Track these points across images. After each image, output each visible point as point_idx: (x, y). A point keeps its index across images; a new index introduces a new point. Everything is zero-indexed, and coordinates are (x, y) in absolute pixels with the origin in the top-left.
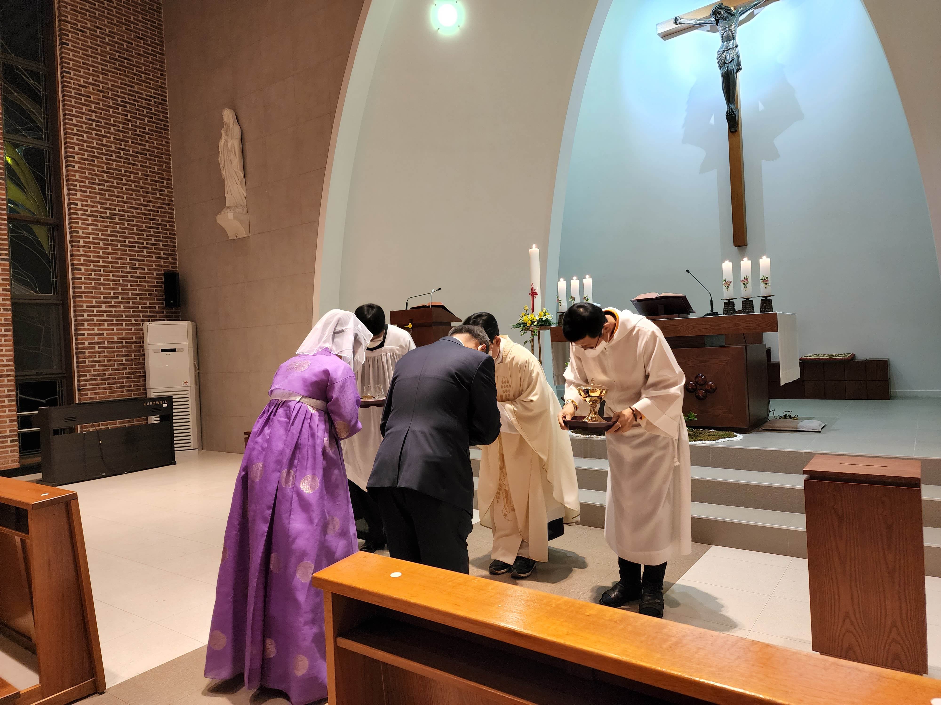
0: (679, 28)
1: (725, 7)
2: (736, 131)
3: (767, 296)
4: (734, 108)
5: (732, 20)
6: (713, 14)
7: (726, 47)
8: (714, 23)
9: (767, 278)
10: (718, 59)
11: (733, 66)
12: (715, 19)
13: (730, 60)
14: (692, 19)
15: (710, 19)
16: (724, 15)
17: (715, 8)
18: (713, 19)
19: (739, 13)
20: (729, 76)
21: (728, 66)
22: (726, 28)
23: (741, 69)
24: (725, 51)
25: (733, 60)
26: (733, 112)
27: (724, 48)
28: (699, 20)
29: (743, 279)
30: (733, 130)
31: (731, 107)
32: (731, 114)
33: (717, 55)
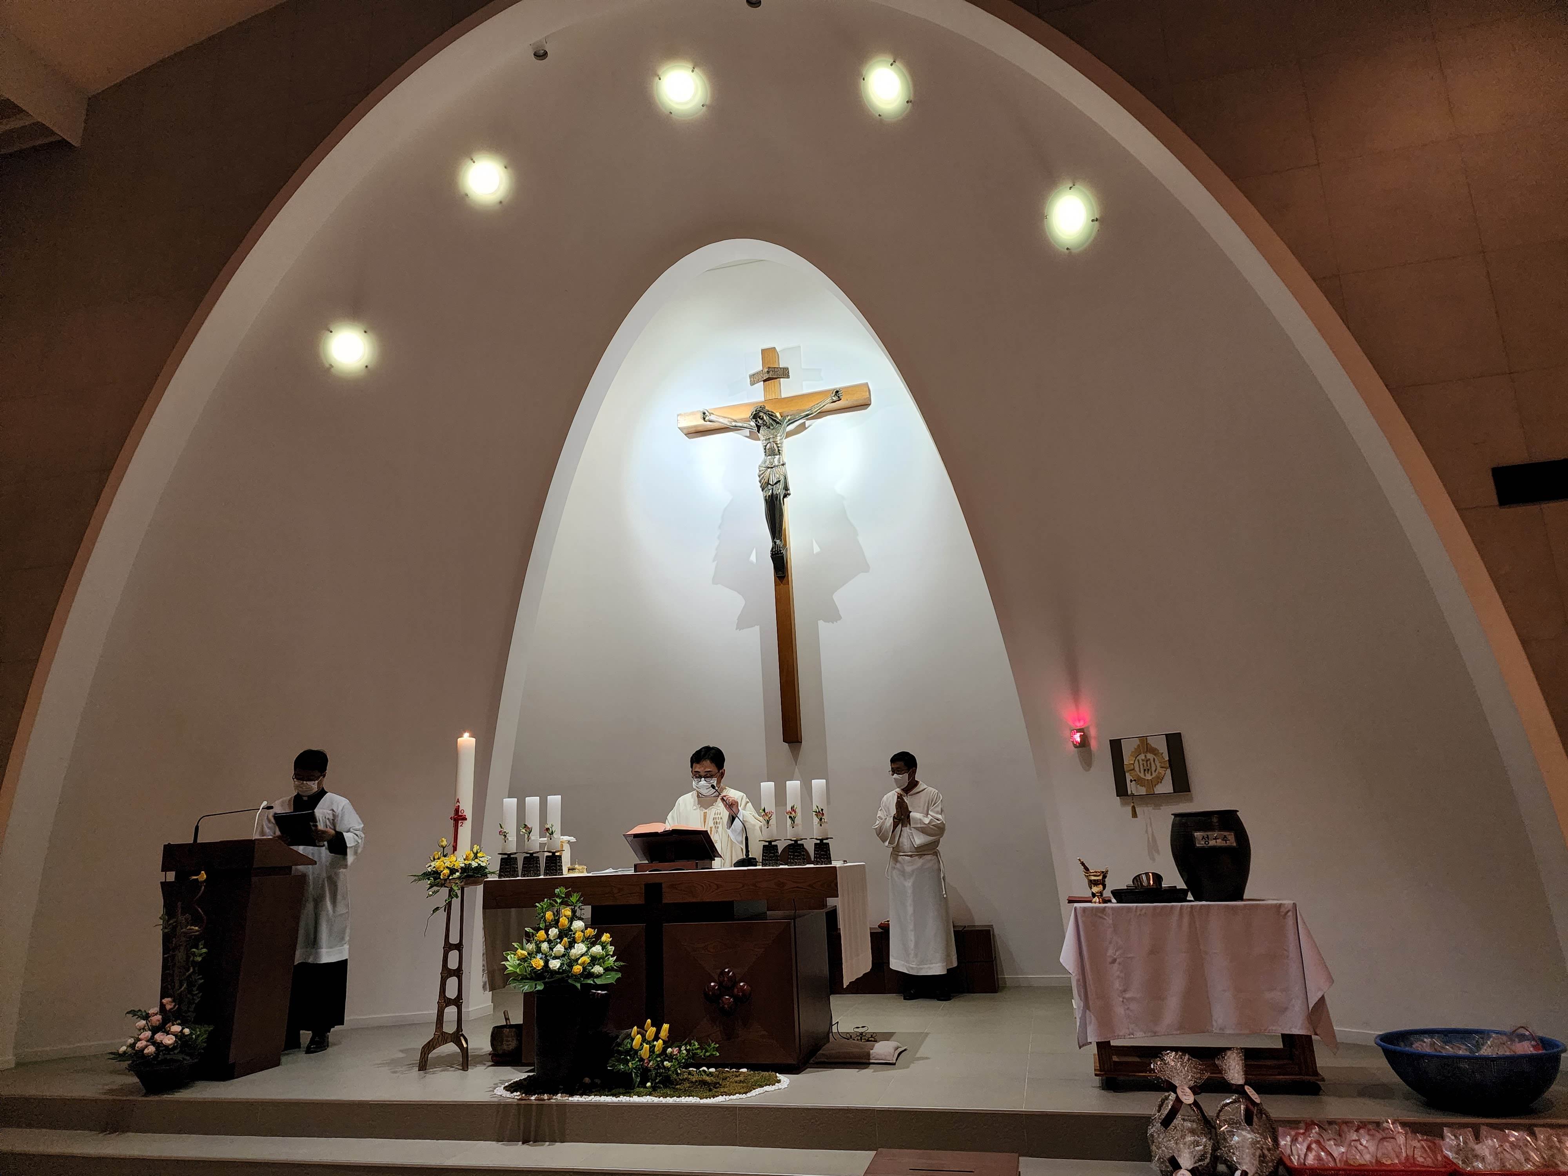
0: (709, 427)
1: (769, 411)
2: (784, 577)
3: (824, 837)
4: (781, 546)
5: (778, 431)
6: (753, 418)
7: (770, 462)
8: (754, 429)
9: (822, 810)
13: (775, 481)
15: (749, 423)
16: (767, 421)
17: (756, 411)
19: (787, 422)
20: (774, 503)
22: (769, 438)
23: (789, 494)
24: (769, 468)
26: (780, 550)
27: (768, 464)
28: (735, 421)
29: (789, 809)
30: (781, 575)
31: (777, 544)
32: (778, 554)
33: (758, 471)
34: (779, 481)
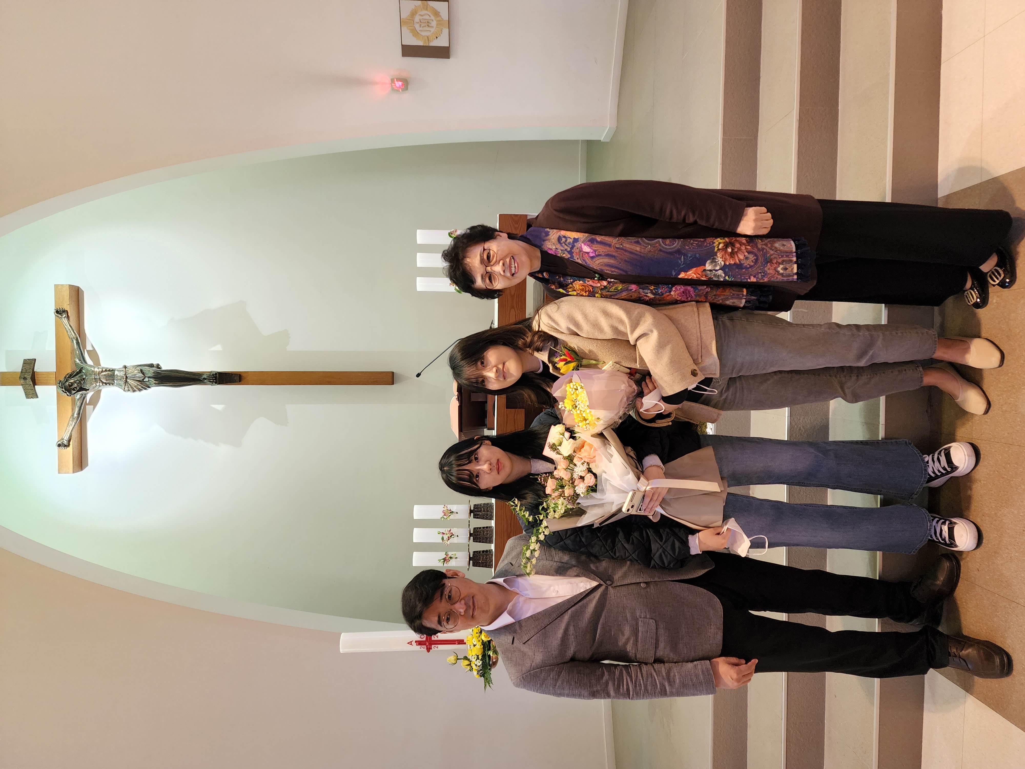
0: (76, 444)
2: (240, 377)
6: (70, 392)
7: (121, 380)
10: (134, 391)
11: (150, 372)
12: (78, 391)
13: (141, 375)
14: (68, 425)
18: (78, 396)
21: (149, 377)
22: (95, 378)
25: (141, 370)
27: (122, 383)
28: (73, 415)
30: (236, 379)
31: (206, 379)
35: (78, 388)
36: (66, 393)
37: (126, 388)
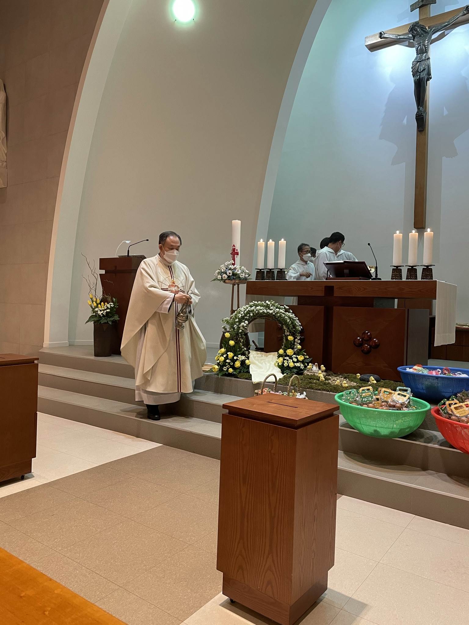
0: (384, 42)
1: (421, 25)
2: (423, 130)
3: (429, 265)
4: (423, 111)
5: (426, 37)
6: (411, 31)
7: (419, 58)
8: (411, 39)
10: (412, 68)
11: (424, 75)
12: (412, 35)
13: (422, 70)
14: (394, 35)
15: (408, 35)
16: (419, 32)
17: (413, 25)
18: (410, 35)
19: (432, 31)
20: (420, 84)
21: (420, 75)
22: (420, 43)
23: (431, 78)
24: (418, 62)
25: (425, 69)
26: (422, 114)
27: (418, 60)
28: (400, 36)
30: (421, 129)
31: (420, 109)
32: (420, 116)
33: (412, 65)
34: (424, 70)
35: (414, 35)
36: (410, 28)
37: (414, 63)
